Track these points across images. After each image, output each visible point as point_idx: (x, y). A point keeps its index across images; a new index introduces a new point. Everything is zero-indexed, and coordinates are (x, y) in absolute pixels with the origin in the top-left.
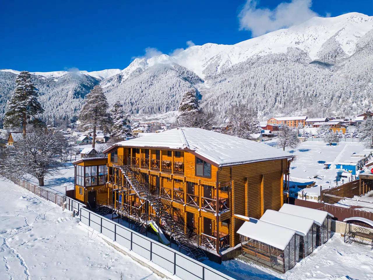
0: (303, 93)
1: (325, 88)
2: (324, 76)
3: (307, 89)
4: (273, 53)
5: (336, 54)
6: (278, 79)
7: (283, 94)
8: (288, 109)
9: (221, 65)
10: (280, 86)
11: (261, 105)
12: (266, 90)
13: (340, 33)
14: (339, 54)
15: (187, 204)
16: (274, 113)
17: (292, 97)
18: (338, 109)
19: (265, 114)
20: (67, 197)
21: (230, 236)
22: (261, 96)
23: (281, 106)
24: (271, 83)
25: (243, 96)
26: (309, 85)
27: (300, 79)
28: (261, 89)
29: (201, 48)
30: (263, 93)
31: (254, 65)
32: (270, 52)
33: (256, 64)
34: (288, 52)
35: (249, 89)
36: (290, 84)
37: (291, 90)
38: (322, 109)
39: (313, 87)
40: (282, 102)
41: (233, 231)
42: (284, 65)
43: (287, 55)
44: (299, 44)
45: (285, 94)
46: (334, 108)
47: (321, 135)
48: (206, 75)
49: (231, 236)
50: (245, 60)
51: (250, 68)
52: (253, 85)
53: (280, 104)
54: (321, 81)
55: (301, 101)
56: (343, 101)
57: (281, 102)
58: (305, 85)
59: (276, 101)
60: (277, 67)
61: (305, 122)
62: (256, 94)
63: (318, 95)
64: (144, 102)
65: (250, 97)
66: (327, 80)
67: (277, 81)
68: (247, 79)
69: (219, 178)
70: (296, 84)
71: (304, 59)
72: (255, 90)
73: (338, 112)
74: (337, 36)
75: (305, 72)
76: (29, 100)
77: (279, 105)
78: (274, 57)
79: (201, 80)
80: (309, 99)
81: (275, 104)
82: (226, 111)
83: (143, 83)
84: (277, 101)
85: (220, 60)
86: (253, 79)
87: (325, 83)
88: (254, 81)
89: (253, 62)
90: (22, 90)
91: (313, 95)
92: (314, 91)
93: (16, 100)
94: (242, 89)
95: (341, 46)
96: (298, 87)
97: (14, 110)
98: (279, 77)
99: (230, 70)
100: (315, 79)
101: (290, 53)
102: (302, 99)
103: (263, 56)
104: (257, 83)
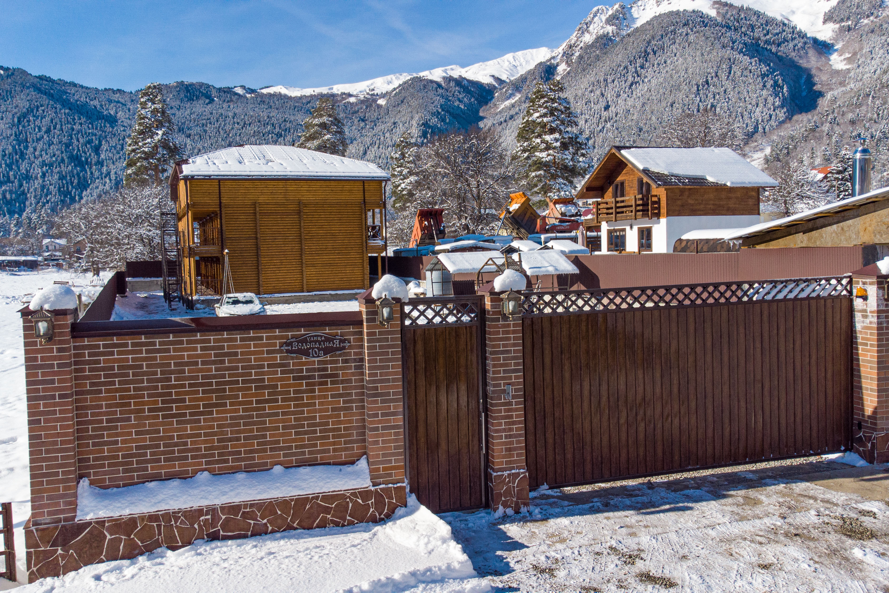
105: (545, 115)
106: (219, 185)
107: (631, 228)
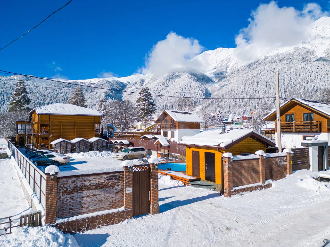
0: (303, 88)
2: (326, 73)
3: (308, 85)
6: (280, 76)
7: (283, 90)
10: (282, 83)
12: (267, 87)
17: (293, 92)
22: (263, 92)
24: (272, 81)
25: (246, 93)
26: (309, 81)
27: (301, 76)
28: (263, 86)
30: (265, 89)
35: (251, 86)
36: (292, 80)
37: (292, 86)
39: (314, 83)
42: (287, 64)
45: (286, 90)
48: (216, 76)
52: (255, 83)
54: (323, 77)
55: (301, 96)
58: (306, 81)
60: (279, 67)
62: (258, 91)
63: (318, 90)
65: (253, 94)
68: (250, 78)
70: (297, 81)
72: (257, 87)
75: (307, 69)
80: (309, 94)
82: (230, 107)
83: (160, 85)
86: (256, 77)
87: (326, 79)
88: (257, 79)
90: (18, 90)
91: (313, 90)
92: (314, 86)
93: (15, 96)
94: (245, 87)
96: (300, 83)
97: (13, 102)
100: (316, 75)
102: (303, 94)
104: (259, 80)
105: (144, 96)
106: (50, 116)
107: (169, 132)
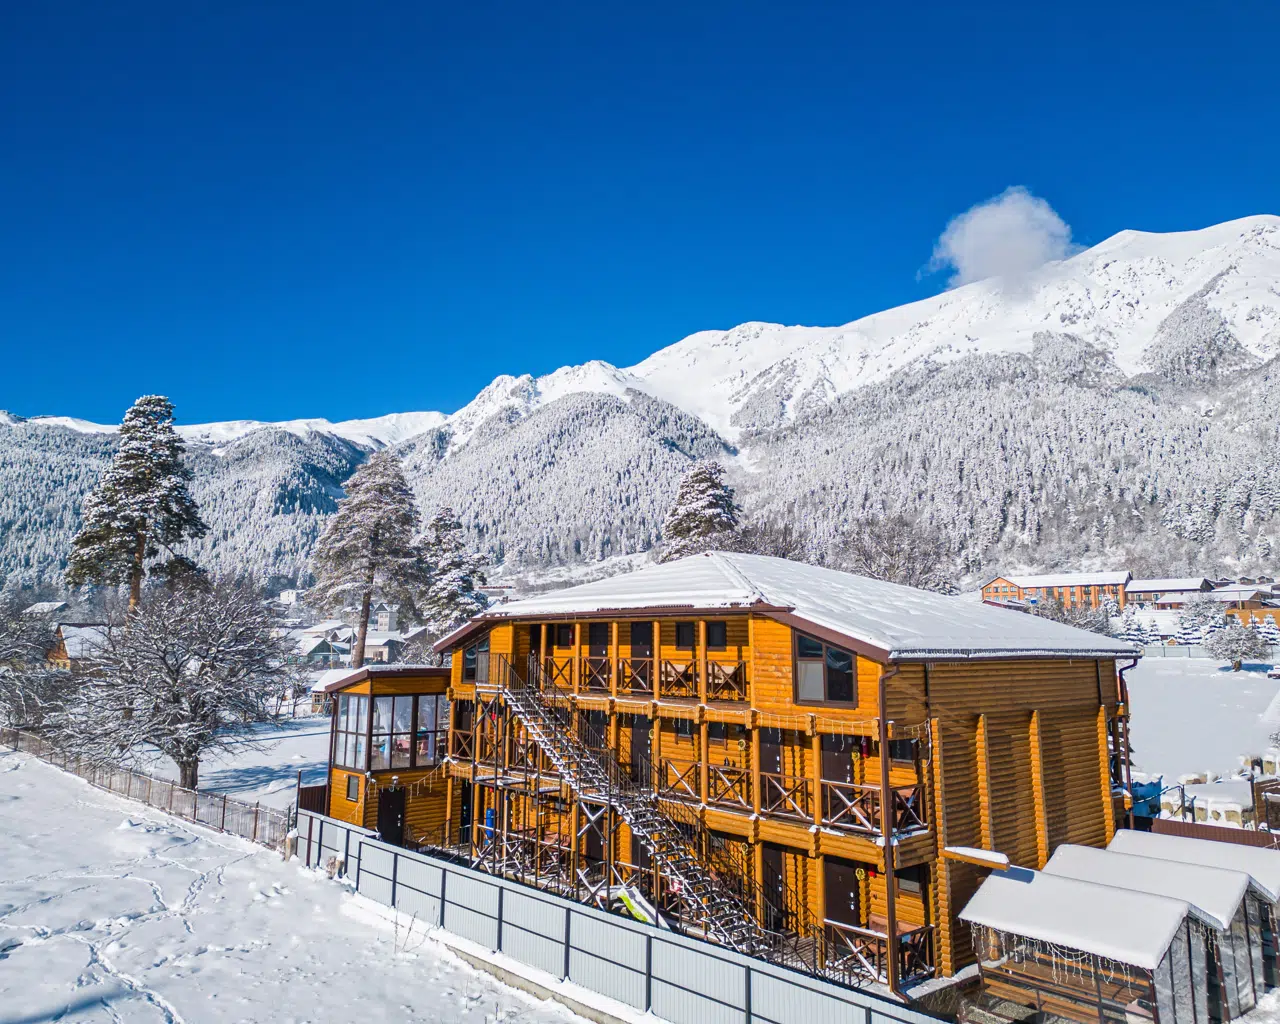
0: (1102, 490)
1: (1184, 472)
2: (1176, 432)
3: (1118, 476)
4: (982, 352)
5: (1214, 354)
6: (1009, 439)
7: (1029, 496)
8: (1052, 549)
9: (797, 394)
10: (1018, 465)
11: (953, 534)
12: (965, 481)
13: (1220, 282)
14: (1226, 355)
15: (762, 814)
16: (1001, 562)
17: (1065, 504)
18: (1241, 549)
19: (968, 567)
20: (300, 810)
21: (935, 932)
22: (950, 501)
23: (1025, 537)
24: (982, 456)
25: (883, 501)
26: (1123, 461)
27: (1088, 441)
28: (948, 477)
29: (727, 337)
30: (957, 491)
31: (916, 396)
32: (973, 351)
33: (923, 389)
34: (1038, 350)
35: (902, 475)
36: (1055, 458)
37: (1059, 480)
38: (1183, 550)
39: (1140, 471)
40: (1027, 521)
41: (944, 911)
42: (1027, 394)
43: (1035, 359)
44: (1074, 323)
45: (1036, 493)
46: (1228, 546)
47: (1197, 634)
48: (744, 430)
49: (938, 934)
50: (882, 377)
51: (902, 403)
52: (916, 464)
53: (1023, 529)
54: (1167, 448)
55: (1100, 521)
56: (1259, 520)
57: (1024, 524)
58: (1108, 464)
59: (1005, 519)
60: (1001, 399)
61: (1126, 594)
62: (929, 493)
63: (1161, 497)
64: (525, 524)
65: (910, 505)
66: (1189, 443)
67: (1004, 448)
68: (893, 440)
69: (889, 703)
70: (1077, 460)
71: (1097, 374)
72: (925, 478)
73: (1245, 560)
74: (1213, 294)
75: (1105, 418)
76: (163, 492)
77: (1017, 533)
78: (989, 366)
79: (726, 446)
80: (1129, 511)
81: (1002, 529)
83: (520, 458)
84: (1010, 519)
85: (795, 379)
86: (917, 440)
87: (1182, 455)
88: (921, 448)
89: (914, 382)
90: (142, 456)
91: (1141, 497)
92: (1144, 483)
93: (118, 492)
94: (878, 477)
95: (1228, 326)
96: (1086, 469)
97: (108, 526)
98: (1010, 434)
99: (831, 411)
100: (1145, 440)
101: (1045, 351)
102: (1103, 512)
103: (948, 362)
104: (930, 455)
